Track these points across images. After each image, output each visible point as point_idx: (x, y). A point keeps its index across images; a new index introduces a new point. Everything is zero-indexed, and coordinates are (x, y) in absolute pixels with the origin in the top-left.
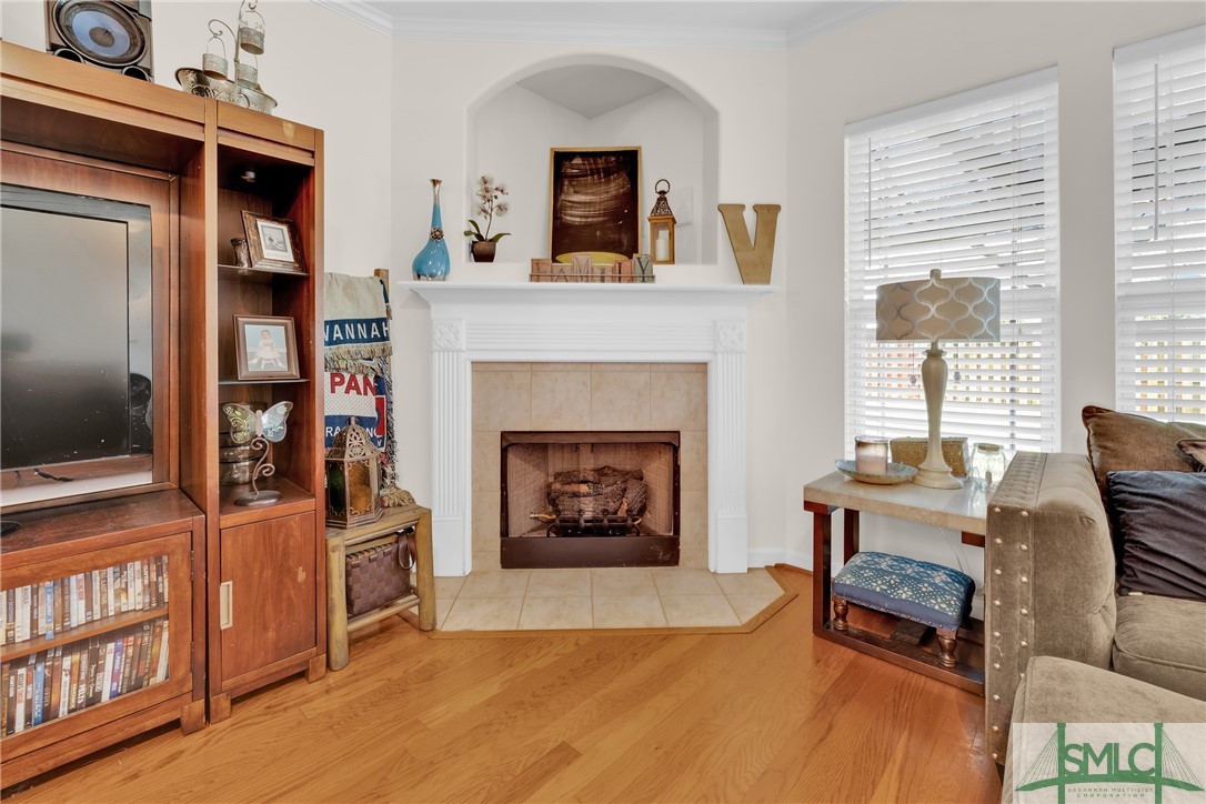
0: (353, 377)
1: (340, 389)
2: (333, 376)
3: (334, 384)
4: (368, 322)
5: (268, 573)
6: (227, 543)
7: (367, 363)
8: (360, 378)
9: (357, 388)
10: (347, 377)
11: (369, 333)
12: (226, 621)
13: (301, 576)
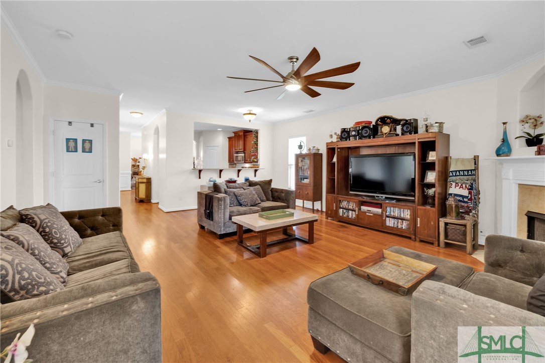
0: (462, 185)
1: (458, 188)
2: (456, 184)
3: (456, 186)
4: (468, 171)
5: (426, 220)
6: (419, 211)
7: (466, 182)
8: (464, 186)
9: (463, 188)
10: (460, 185)
11: (468, 173)
12: (419, 226)
13: (432, 223)
